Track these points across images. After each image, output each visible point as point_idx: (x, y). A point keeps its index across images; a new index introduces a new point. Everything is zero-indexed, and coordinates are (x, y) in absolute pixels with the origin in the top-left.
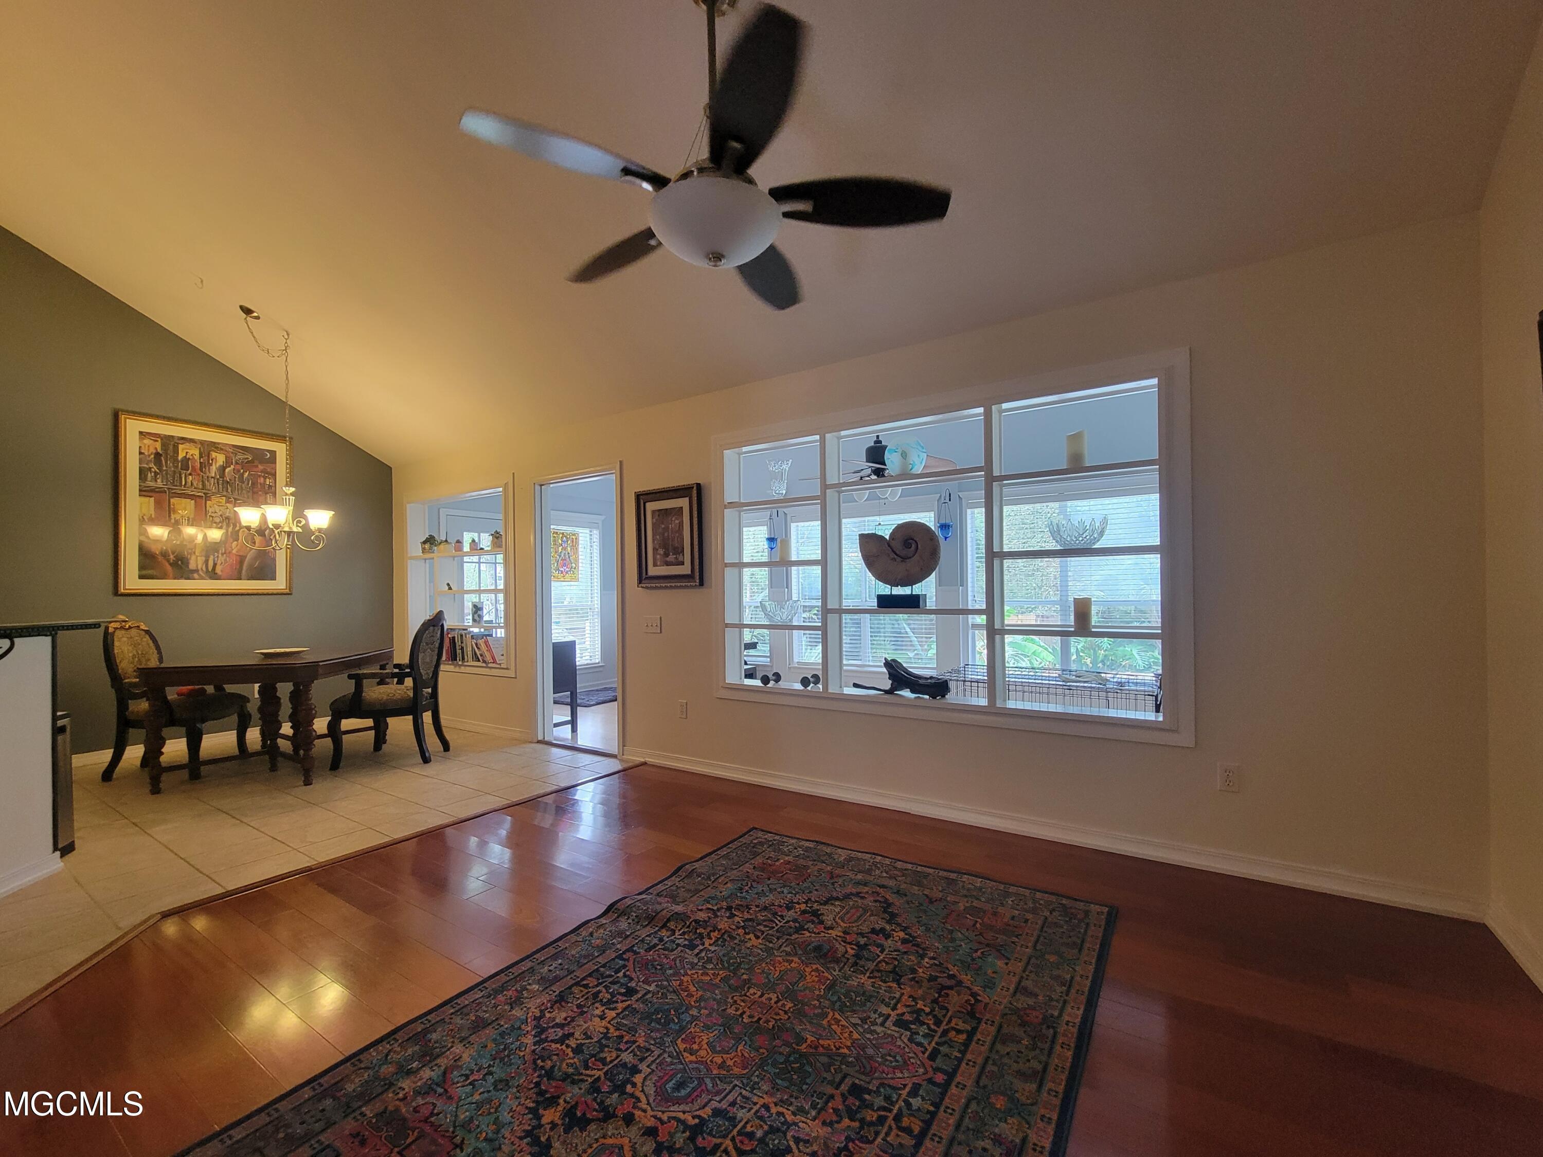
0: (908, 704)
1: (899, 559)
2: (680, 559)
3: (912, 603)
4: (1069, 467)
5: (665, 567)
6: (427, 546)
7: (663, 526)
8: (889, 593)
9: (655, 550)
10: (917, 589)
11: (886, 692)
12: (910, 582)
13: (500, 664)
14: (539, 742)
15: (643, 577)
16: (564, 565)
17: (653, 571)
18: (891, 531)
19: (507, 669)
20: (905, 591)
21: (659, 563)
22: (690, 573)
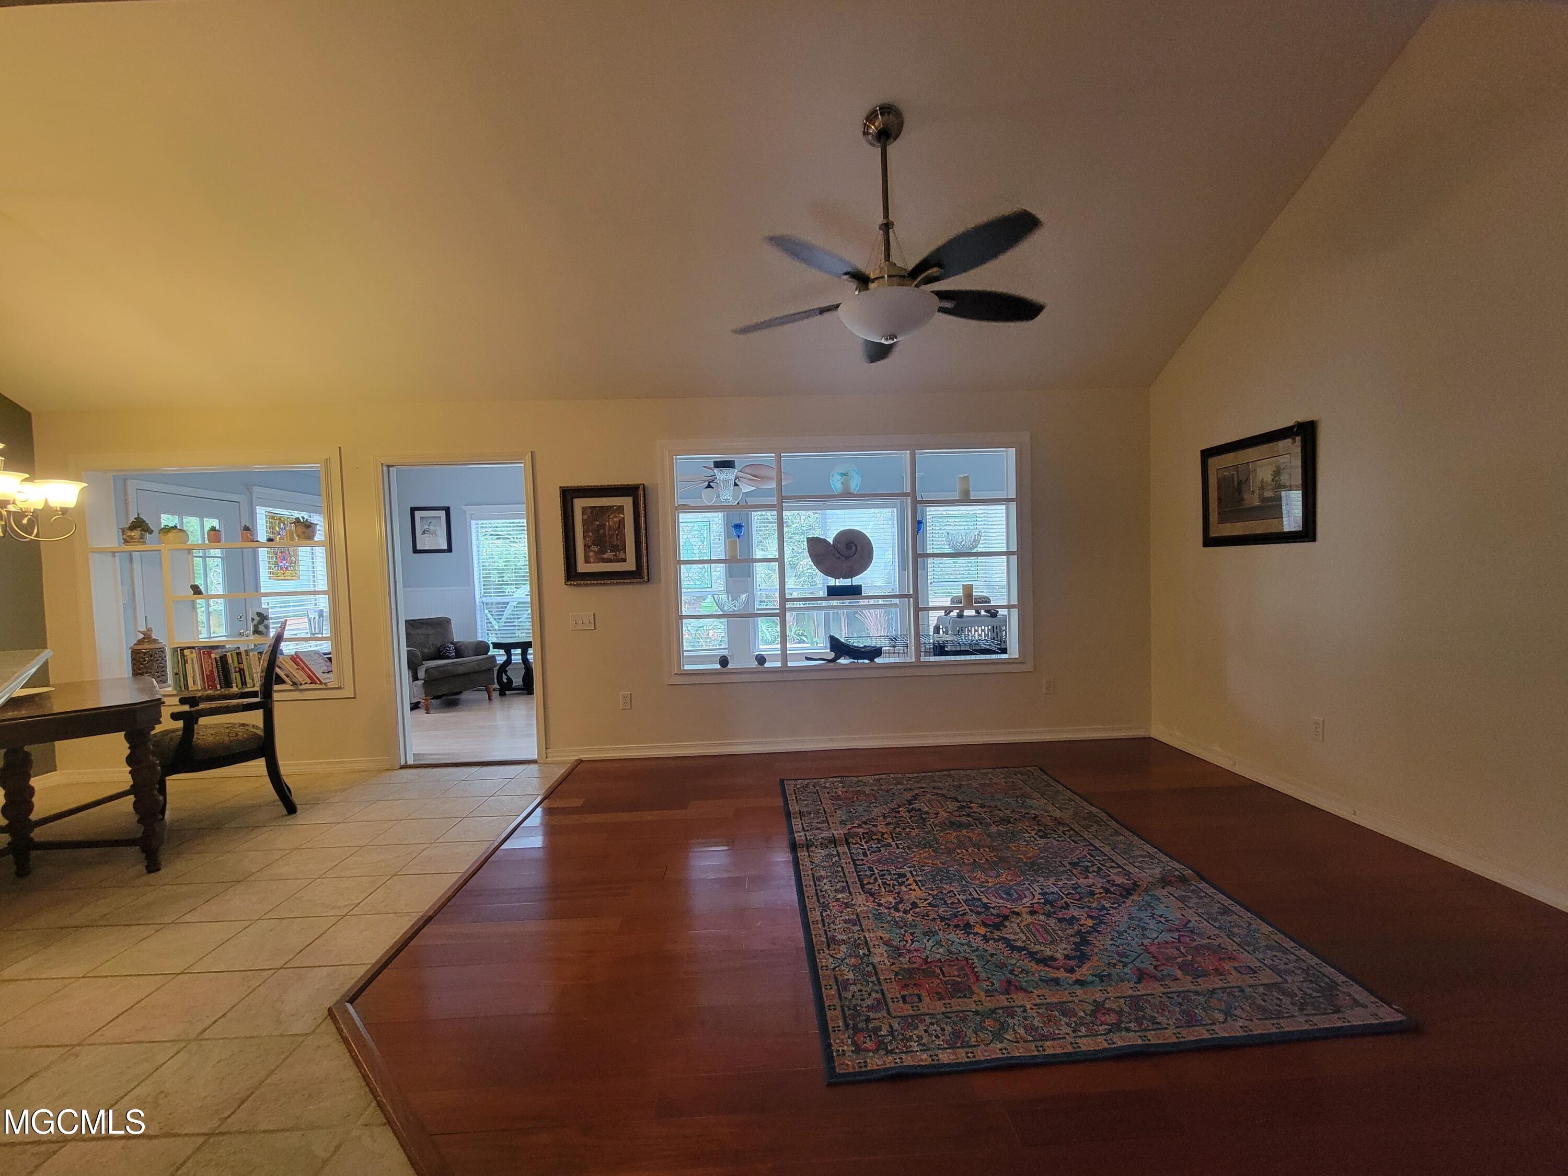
0: (845, 668)
1: (843, 558)
2: (622, 555)
3: (855, 591)
4: (960, 498)
5: (601, 564)
6: (136, 534)
7: (597, 523)
8: (834, 584)
9: (587, 547)
10: (856, 581)
11: (829, 661)
12: (850, 575)
13: (325, 684)
14: (402, 767)
15: (572, 575)
16: (284, 559)
17: (582, 567)
18: (835, 535)
19: (339, 688)
20: (847, 582)
21: (592, 560)
22: (634, 569)
